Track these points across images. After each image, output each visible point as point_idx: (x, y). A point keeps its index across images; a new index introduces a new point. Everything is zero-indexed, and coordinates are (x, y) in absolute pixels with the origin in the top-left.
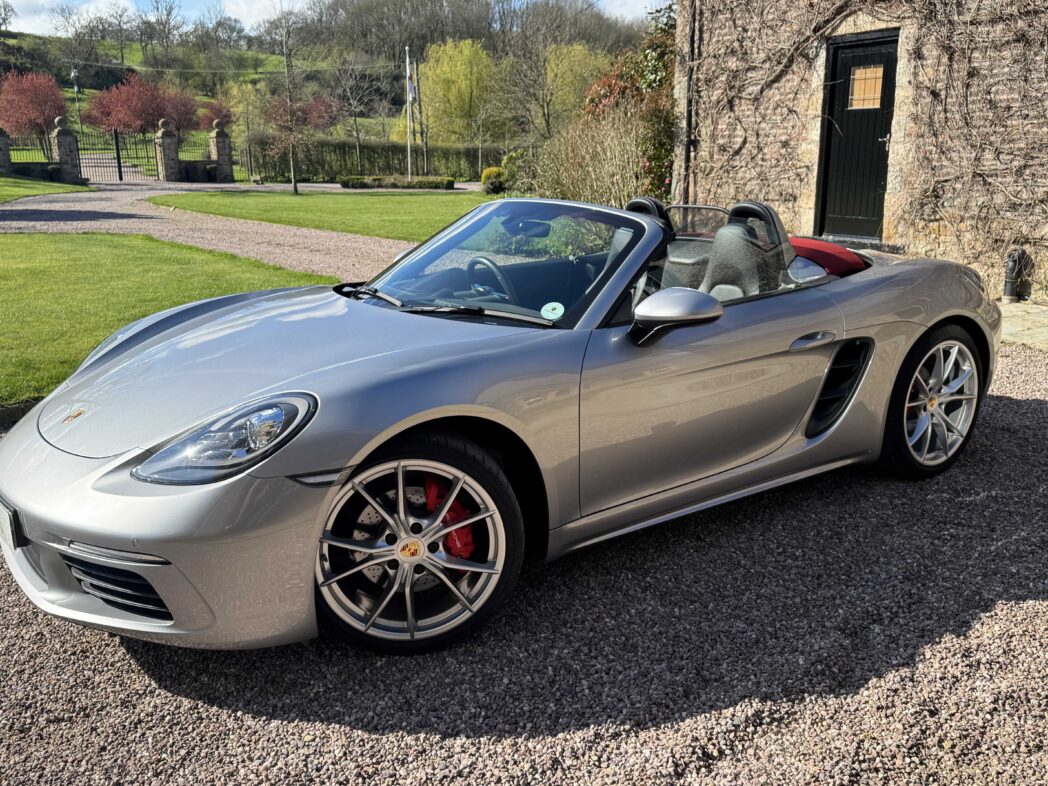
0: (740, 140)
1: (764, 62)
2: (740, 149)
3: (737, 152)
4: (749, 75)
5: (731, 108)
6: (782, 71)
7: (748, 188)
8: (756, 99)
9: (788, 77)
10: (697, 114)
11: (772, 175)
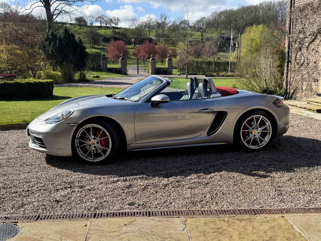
0: (302, 61)
1: (309, 35)
2: (303, 64)
3: (302, 65)
4: (306, 39)
5: (300, 51)
6: (314, 38)
7: (305, 77)
8: (307, 48)
9: (316, 40)
10: (291, 52)
11: (311, 72)
